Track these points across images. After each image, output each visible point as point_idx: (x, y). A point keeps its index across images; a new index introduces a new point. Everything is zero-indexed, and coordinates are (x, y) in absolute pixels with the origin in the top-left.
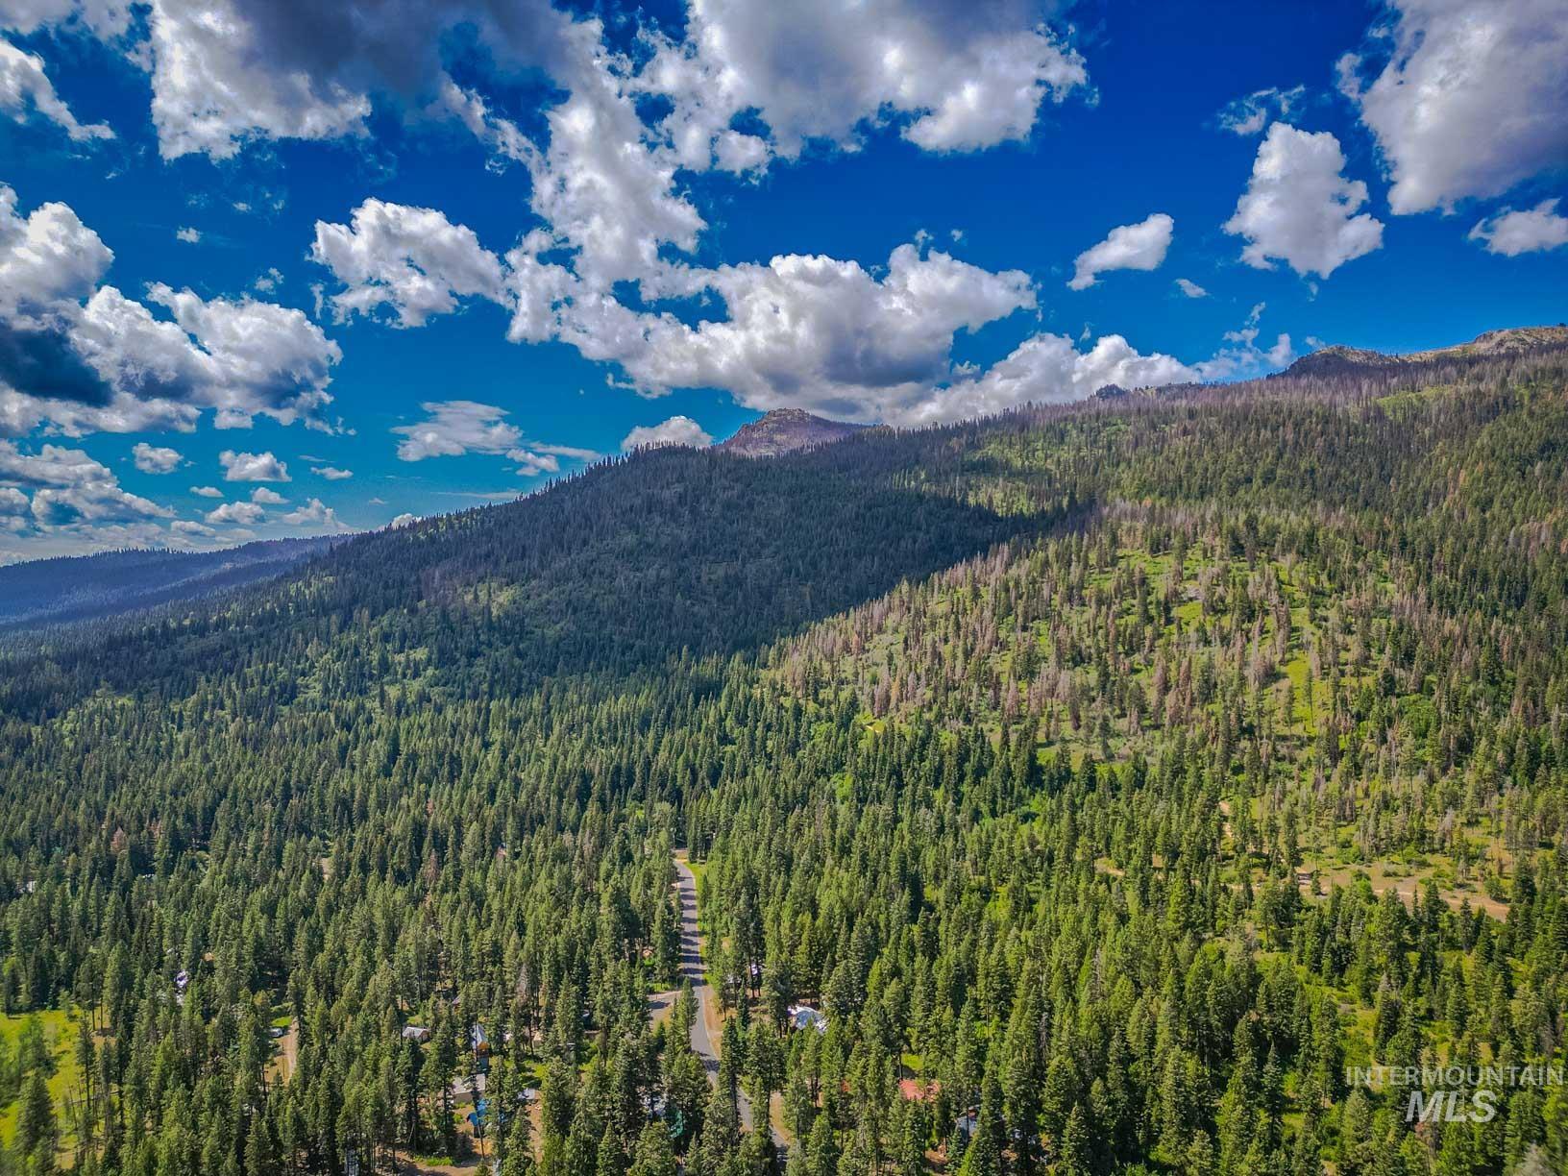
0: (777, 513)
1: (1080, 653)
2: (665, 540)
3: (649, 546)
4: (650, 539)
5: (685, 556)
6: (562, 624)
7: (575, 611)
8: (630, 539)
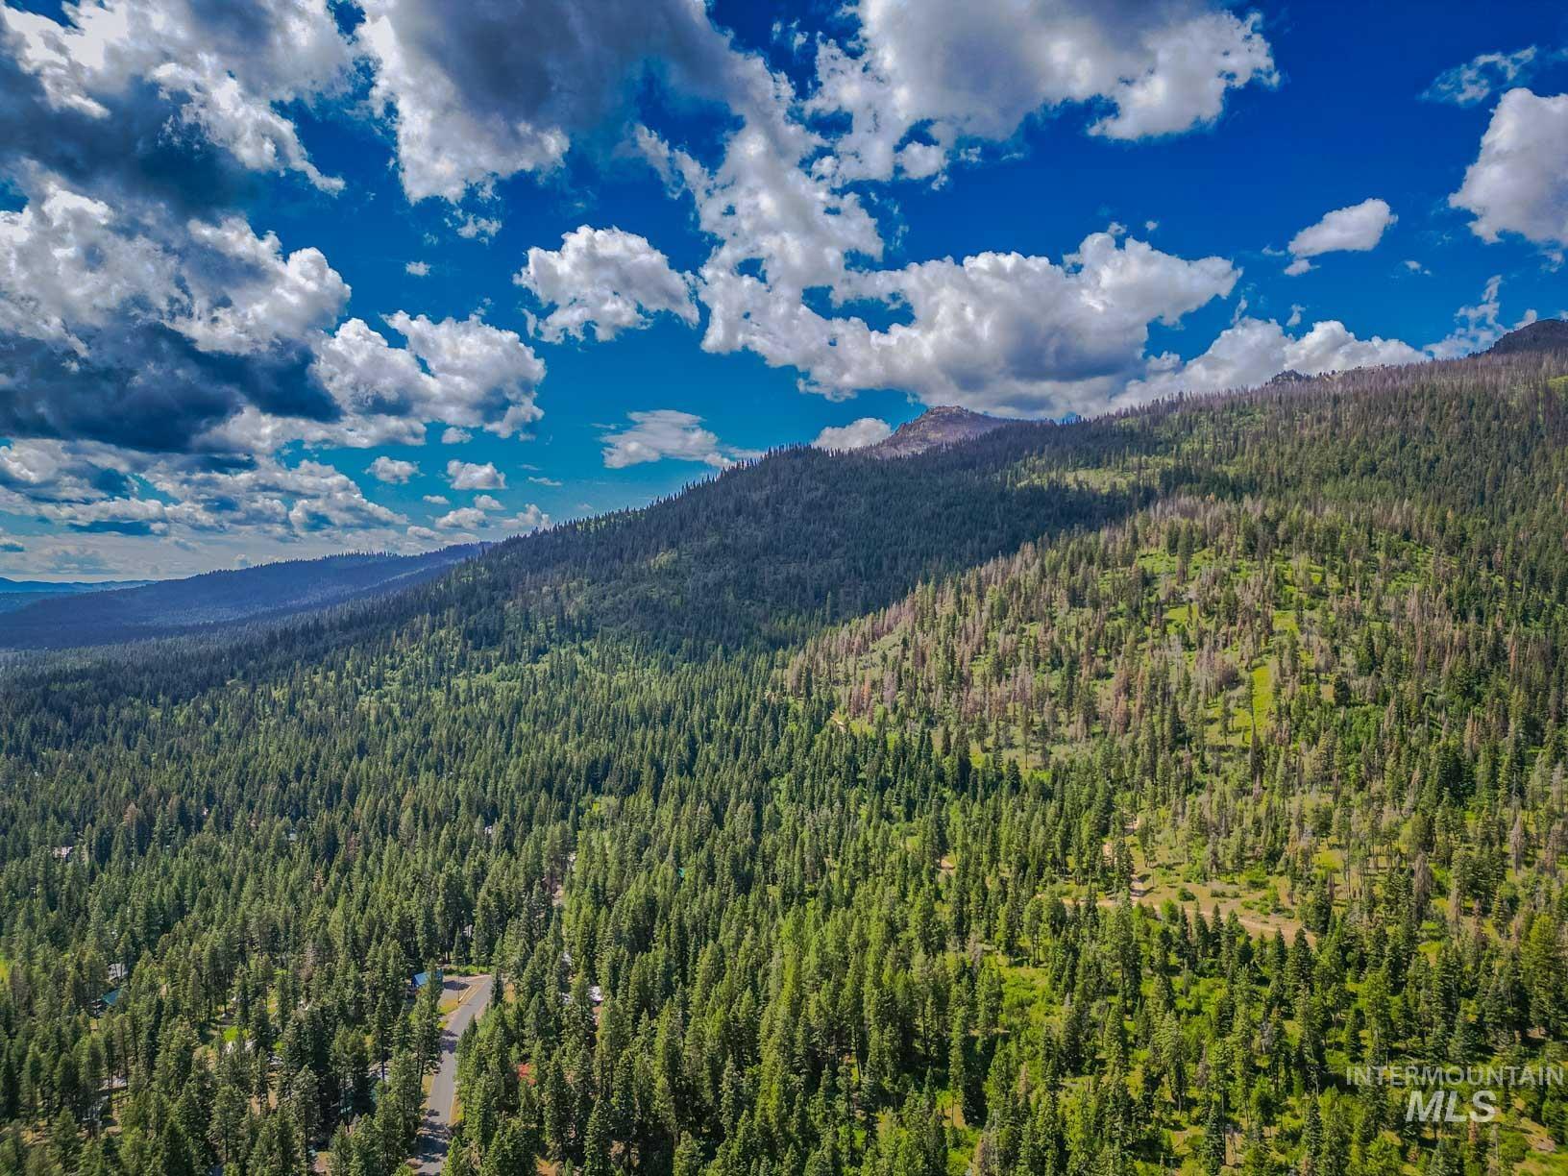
2: (744, 540)
4: (729, 541)
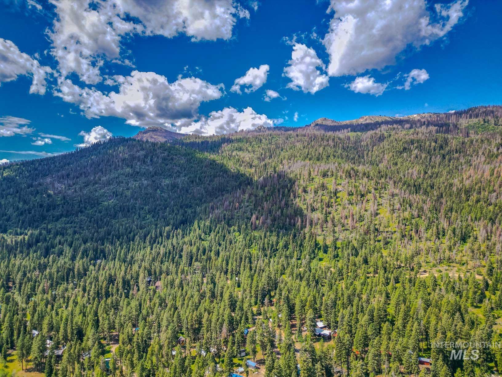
0: (182, 162)
1: (314, 208)
3: (138, 173)
5: (153, 176)
6: (112, 200)
7: (117, 196)
8: (128, 170)
